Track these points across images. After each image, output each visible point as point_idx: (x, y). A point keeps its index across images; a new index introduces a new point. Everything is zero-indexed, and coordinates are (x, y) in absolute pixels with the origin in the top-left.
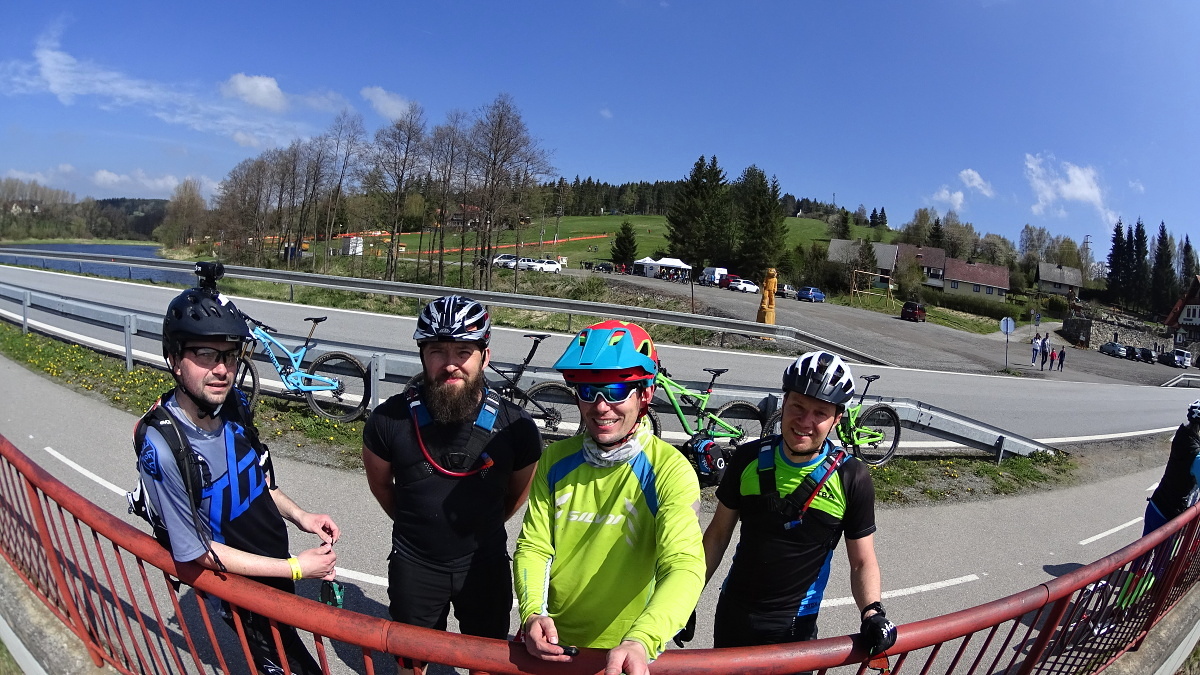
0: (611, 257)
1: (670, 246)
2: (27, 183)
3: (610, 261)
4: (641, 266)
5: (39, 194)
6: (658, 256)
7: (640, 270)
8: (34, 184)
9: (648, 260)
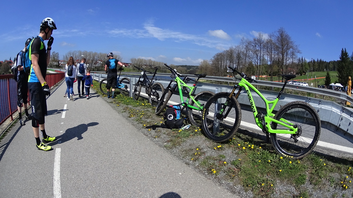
0: (325, 84)
1: (338, 79)
2: (147, 60)
3: (324, 85)
4: (331, 86)
5: (152, 63)
6: (335, 83)
7: (331, 88)
8: (150, 60)
9: (333, 84)
